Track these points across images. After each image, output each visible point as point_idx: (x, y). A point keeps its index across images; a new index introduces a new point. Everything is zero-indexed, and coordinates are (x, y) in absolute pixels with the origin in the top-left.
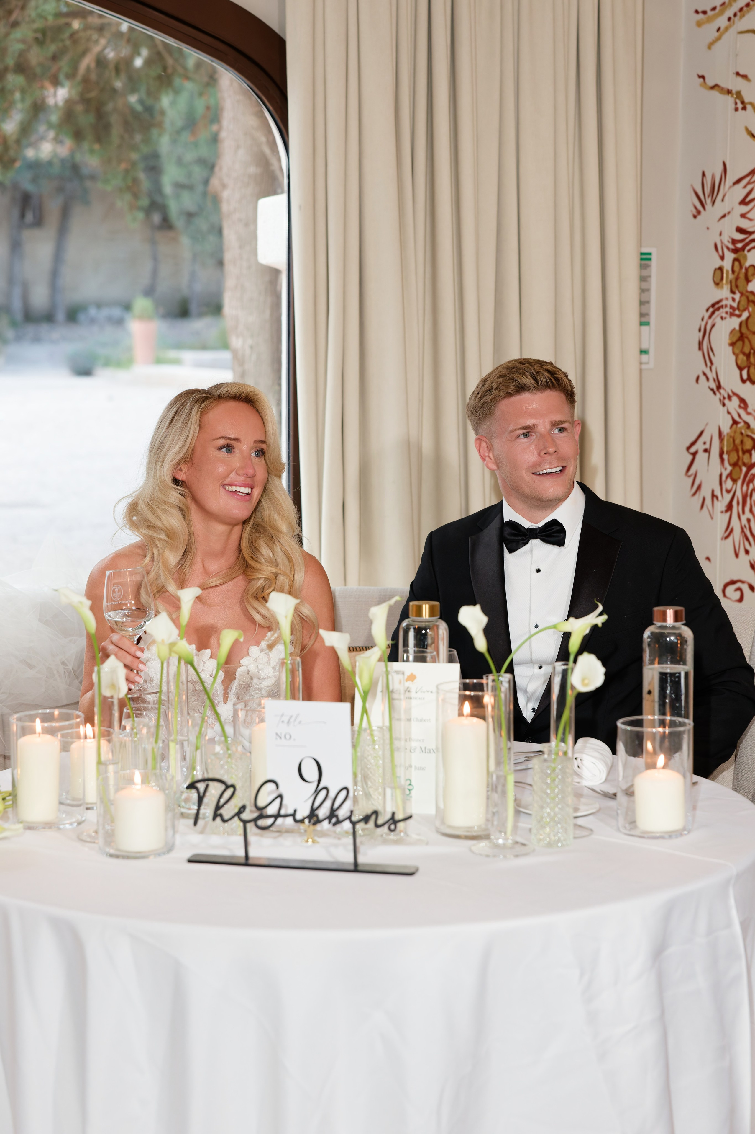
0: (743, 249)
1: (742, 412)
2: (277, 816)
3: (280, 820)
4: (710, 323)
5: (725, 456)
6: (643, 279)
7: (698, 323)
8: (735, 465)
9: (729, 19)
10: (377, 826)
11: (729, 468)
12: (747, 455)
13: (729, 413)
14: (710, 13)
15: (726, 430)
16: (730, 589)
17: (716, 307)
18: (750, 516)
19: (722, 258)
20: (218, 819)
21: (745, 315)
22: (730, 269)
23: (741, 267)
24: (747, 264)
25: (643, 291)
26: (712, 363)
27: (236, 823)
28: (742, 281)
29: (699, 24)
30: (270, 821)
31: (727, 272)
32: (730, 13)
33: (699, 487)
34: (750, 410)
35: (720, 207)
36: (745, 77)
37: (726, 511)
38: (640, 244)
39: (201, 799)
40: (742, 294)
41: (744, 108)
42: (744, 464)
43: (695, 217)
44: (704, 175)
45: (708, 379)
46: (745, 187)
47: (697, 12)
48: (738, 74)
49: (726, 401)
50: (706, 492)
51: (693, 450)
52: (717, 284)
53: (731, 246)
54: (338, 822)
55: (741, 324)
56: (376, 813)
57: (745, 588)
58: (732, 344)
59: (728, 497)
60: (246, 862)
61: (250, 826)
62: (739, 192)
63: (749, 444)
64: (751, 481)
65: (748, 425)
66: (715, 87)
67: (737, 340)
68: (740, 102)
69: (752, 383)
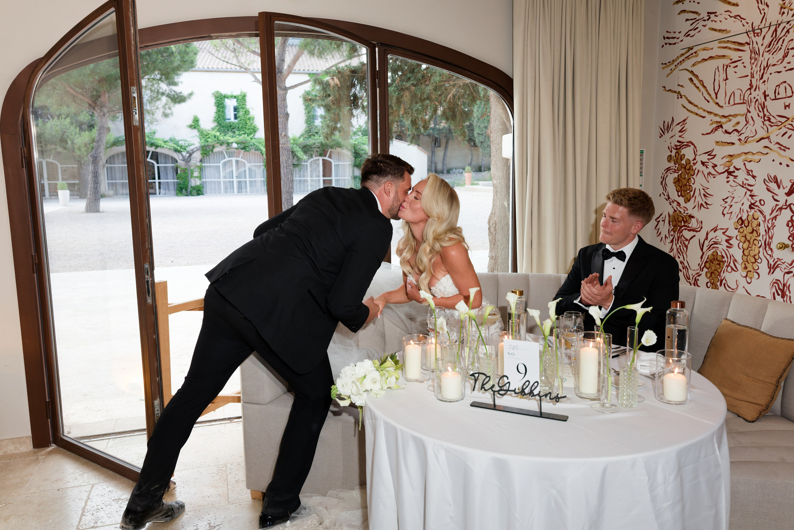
0: (680, 148)
1: (678, 207)
2: (508, 390)
3: (509, 392)
4: (666, 175)
5: (671, 223)
6: (641, 160)
7: (661, 175)
8: (674, 226)
9: (676, 66)
10: (550, 399)
11: (672, 227)
12: (680, 223)
13: (672, 207)
14: (668, 64)
15: (671, 213)
17: (668, 169)
18: (681, 245)
19: (671, 152)
20: (483, 389)
21: (680, 172)
22: (674, 156)
23: (679, 155)
24: (681, 154)
25: (641, 164)
26: (666, 189)
27: (490, 392)
28: (679, 160)
29: (663, 68)
30: (505, 392)
31: (673, 157)
32: (676, 63)
33: (660, 233)
34: (681, 207)
35: (671, 134)
36: (682, 86)
37: (671, 243)
38: (641, 148)
39: (476, 380)
40: (679, 165)
41: (681, 97)
42: (679, 226)
43: (660, 137)
44: (664, 122)
45: (664, 195)
46: (681, 126)
47: (662, 64)
48: (679, 85)
49: (672, 203)
50: (663, 235)
51: (658, 220)
52: (669, 161)
53: (675, 148)
54: (534, 395)
55: (678, 175)
56: (550, 393)
58: (674, 183)
59: (672, 238)
60: (494, 407)
61: (496, 393)
62: (679, 128)
63: (680, 219)
64: (681, 232)
65: (680, 212)
66: (669, 90)
67: (677, 181)
68: (680, 95)
69: (683, 197)
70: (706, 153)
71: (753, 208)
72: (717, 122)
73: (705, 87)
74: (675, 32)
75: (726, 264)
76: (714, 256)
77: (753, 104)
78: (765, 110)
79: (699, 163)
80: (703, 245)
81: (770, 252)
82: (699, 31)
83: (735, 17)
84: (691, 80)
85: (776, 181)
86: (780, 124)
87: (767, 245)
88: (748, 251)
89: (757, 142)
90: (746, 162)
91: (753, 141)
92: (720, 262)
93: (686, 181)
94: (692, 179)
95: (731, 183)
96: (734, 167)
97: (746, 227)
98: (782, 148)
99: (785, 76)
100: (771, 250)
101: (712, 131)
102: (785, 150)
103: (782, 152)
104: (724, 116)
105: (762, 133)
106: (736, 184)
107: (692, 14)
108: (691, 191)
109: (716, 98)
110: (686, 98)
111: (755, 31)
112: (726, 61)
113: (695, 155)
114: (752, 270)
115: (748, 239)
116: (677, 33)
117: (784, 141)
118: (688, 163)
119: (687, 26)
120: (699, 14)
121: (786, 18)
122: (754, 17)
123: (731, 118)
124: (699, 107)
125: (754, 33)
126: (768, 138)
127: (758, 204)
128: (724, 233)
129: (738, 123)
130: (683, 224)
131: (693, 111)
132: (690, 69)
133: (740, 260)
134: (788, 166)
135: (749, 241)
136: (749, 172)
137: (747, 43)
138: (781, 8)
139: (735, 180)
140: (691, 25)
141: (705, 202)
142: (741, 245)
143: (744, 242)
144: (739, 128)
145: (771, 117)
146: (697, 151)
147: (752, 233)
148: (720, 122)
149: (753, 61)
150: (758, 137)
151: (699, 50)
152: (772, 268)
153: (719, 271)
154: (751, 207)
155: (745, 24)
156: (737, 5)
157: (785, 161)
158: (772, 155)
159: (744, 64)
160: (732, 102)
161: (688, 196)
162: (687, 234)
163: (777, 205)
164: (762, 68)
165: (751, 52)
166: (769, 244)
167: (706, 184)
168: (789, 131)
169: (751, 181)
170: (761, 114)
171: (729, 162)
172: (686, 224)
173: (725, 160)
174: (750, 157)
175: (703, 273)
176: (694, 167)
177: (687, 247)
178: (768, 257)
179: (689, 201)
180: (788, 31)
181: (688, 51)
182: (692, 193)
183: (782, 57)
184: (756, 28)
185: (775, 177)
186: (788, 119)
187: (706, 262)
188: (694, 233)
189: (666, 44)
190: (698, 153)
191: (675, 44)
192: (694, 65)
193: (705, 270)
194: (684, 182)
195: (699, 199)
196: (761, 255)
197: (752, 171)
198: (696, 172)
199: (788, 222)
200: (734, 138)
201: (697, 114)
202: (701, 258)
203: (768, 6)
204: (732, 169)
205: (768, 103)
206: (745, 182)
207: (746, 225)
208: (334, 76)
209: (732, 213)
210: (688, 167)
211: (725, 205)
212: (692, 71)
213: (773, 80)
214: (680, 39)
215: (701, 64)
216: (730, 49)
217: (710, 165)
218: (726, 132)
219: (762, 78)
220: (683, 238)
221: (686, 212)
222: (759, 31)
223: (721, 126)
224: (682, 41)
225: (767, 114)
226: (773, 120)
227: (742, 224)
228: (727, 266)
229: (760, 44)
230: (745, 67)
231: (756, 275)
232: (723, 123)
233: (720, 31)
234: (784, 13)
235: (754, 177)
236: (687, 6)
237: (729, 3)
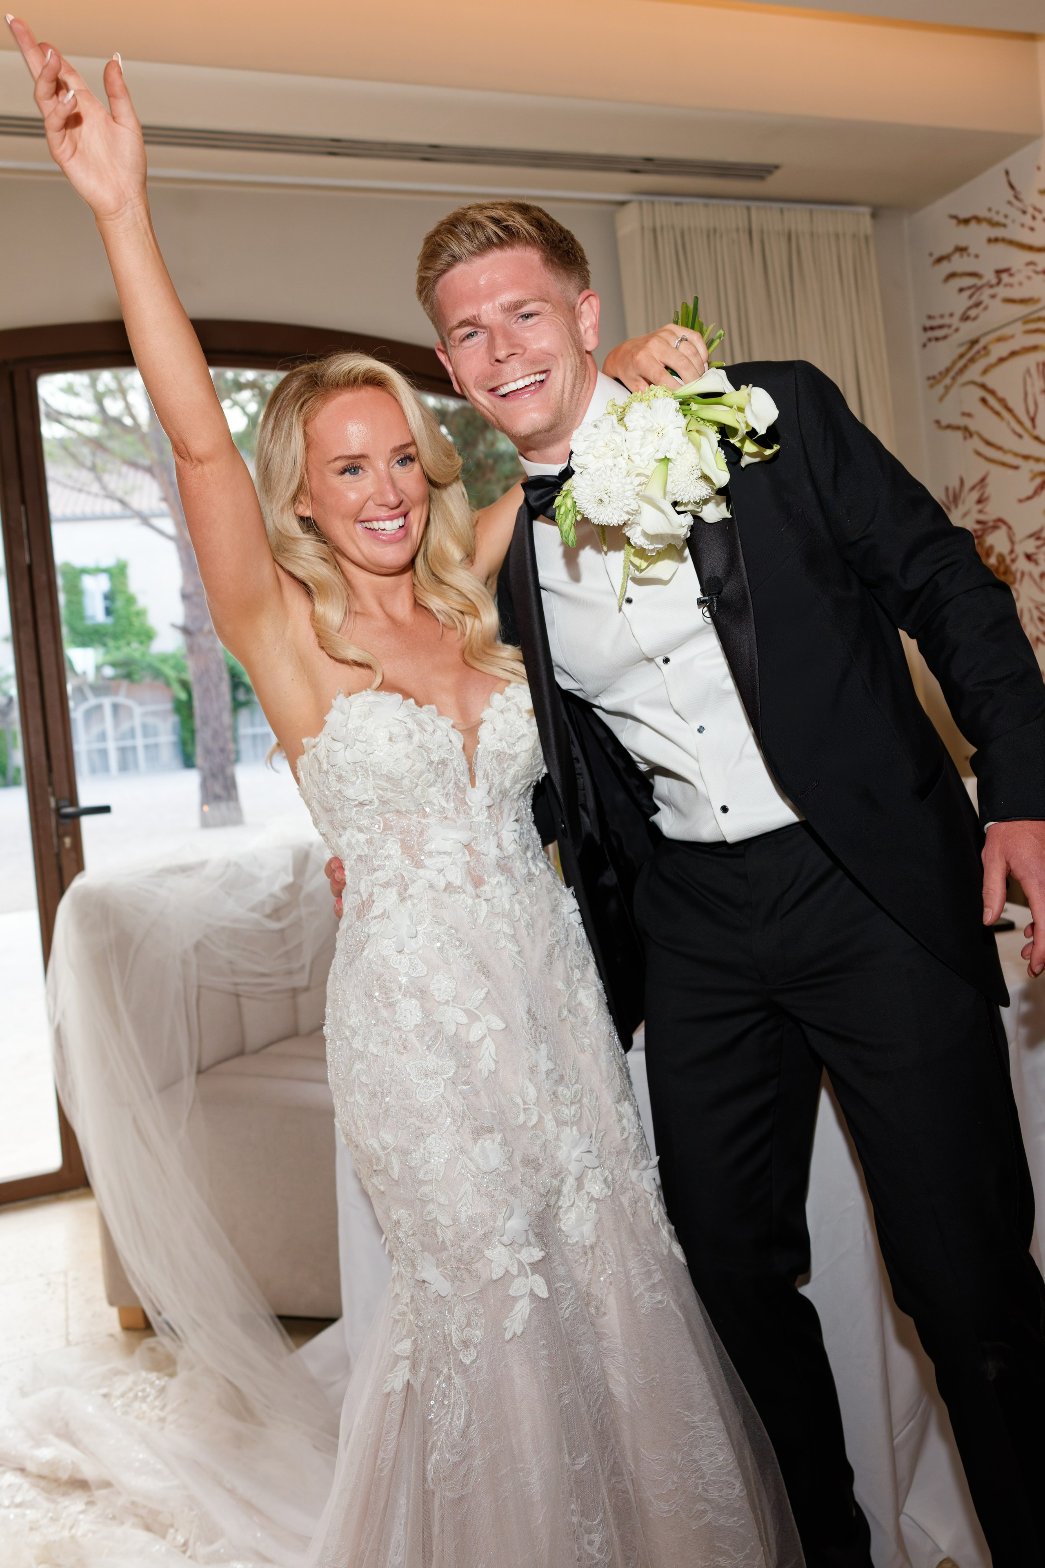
0: (982, 535)
9: (954, 379)
14: (937, 377)
24: (987, 545)
29: (930, 386)
32: (952, 373)
35: (962, 509)
36: (969, 415)
41: (971, 437)
46: (978, 491)
47: (928, 378)
48: (963, 414)
62: (975, 495)
66: (949, 427)
68: (968, 433)
70: (1031, 536)
72: (1041, 473)
74: (942, 316)
79: (1021, 557)
82: (986, 308)
84: (984, 401)
101: (1034, 493)
107: (968, 278)
109: (1033, 427)
110: (980, 436)
112: (1041, 356)
113: (1012, 542)
116: (946, 316)
118: (1000, 561)
119: (962, 302)
120: (981, 277)
124: (1006, 449)
131: (996, 459)
132: (979, 379)
140: (971, 297)
141: (1044, 633)
146: (1014, 534)
151: (991, 342)
167: (1040, 597)
176: (1014, 567)
181: (970, 348)
189: (930, 340)
190: (1017, 538)
191: (945, 337)
192: (985, 372)
198: (1018, 575)
201: (1004, 464)
210: (1002, 569)
212: (983, 385)
214: (954, 327)
215: (997, 368)
216: (1044, 331)
217: (1042, 558)
224: (957, 330)
233: (1023, 301)
236: (959, 264)
237: (1031, 248)
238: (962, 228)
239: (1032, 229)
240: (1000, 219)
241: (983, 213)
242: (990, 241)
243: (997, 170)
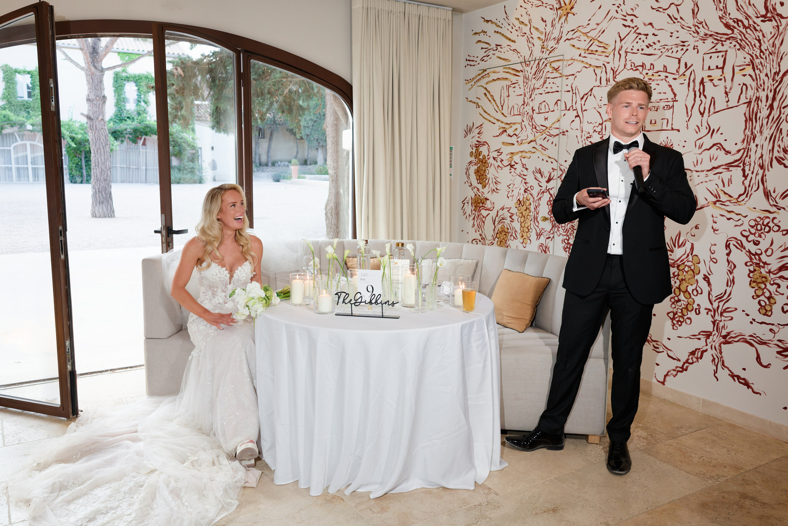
0: (478, 146)
1: (478, 192)
2: (361, 302)
3: (361, 304)
4: (469, 167)
5: (473, 204)
6: (451, 154)
7: (466, 167)
8: (475, 207)
9: (475, 83)
10: (389, 305)
12: (479, 204)
13: (474, 192)
14: (469, 81)
15: (473, 197)
16: (474, 241)
17: (471, 162)
18: (480, 221)
19: (472, 149)
20: (344, 303)
21: (479, 165)
22: (475, 152)
23: (478, 152)
24: (480, 151)
25: (451, 158)
26: (469, 178)
27: (349, 305)
28: (478, 156)
29: (466, 84)
30: (359, 304)
32: (475, 81)
33: (465, 213)
34: (480, 192)
35: (472, 135)
36: (479, 99)
37: (473, 219)
38: (450, 145)
39: (339, 298)
40: (478, 159)
41: (479, 107)
42: (478, 207)
43: (465, 137)
44: (467, 126)
45: (468, 183)
46: (479, 129)
47: (466, 80)
48: (477, 98)
49: (473, 189)
50: (467, 214)
51: (464, 202)
52: (471, 156)
53: (475, 146)
54: (378, 304)
55: (478, 167)
56: (388, 301)
57: (478, 241)
58: (475, 173)
59: (473, 216)
60: (352, 315)
61: (353, 305)
62: (477, 131)
63: (479, 201)
64: (480, 211)
65: (479, 196)
66: (471, 102)
67: (477, 172)
68: (478, 105)
69: (481, 184)
70: (496, 151)
71: (526, 192)
72: (503, 127)
73: (495, 101)
74: (474, 57)
75: (510, 234)
76: (502, 228)
77: (525, 115)
78: (533, 120)
79: (492, 158)
80: (495, 221)
81: (537, 224)
82: (490, 58)
83: (514, 50)
84: (485, 94)
85: (540, 173)
86: (542, 131)
87: (536, 218)
88: (524, 224)
89: (528, 143)
90: (521, 158)
91: (526, 143)
92: (506, 233)
93: (483, 172)
94: (487, 170)
95: (513, 173)
96: (514, 162)
97: (522, 206)
98: (544, 149)
99: (545, 97)
100: (538, 222)
101: (500, 134)
102: (545, 150)
103: (543, 151)
104: (507, 123)
105: (531, 138)
106: (515, 174)
107: (485, 44)
108: (486, 180)
109: (502, 110)
110: (482, 108)
111: (526, 63)
112: (509, 83)
113: (489, 152)
114: (526, 238)
115: (524, 215)
116: (475, 57)
117: (545, 143)
118: (484, 158)
119: (482, 53)
120: (490, 45)
121: (545, 55)
122: (525, 52)
123: (512, 125)
124: (491, 115)
125: (526, 64)
126: (535, 141)
127: (529, 189)
128: (508, 211)
129: (516, 129)
130: (481, 205)
131: (487, 118)
132: (485, 86)
133: (519, 231)
134: (547, 161)
135: (524, 216)
136: (524, 165)
137: (521, 70)
138: (542, 48)
139: (515, 171)
140: (485, 52)
141: (496, 188)
142: (519, 219)
143: (521, 217)
144: (517, 133)
145: (537, 126)
146: (490, 149)
147: (526, 210)
148: (505, 128)
149: (525, 84)
150: (529, 140)
151: (490, 72)
152: (539, 235)
153: (506, 240)
154: (525, 192)
155: (520, 57)
156: (515, 42)
157: (546, 158)
158: (538, 154)
159: (520, 86)
160: (512, 114)
161: (485, 184)
162: (484, 213)
163: (541, 190)
164: (531, 90)
165: (524, 78)
166: (537, 218)
167: (496, 175)
168: (548, 136)
169: (525, 172)
170: (531, 124)
171: (511, 158)
172: (483, 205)
173: (509, 156)
174: (524, 154)
175: (495, 242)
176: (488, 161)
177: (484, 222)
178: (536, 227)
179: (485, 187)
180: (546, 65)
181: (483, 72)
182: (487, 181)
183: (542, 84)
184: (527, 60)
185: (540, 169)
186: (547, 128)
187: (497, 233)
188: (489, 212)
189: (468, 65)
190: (491, 151)
191: (474, 65)
192: (487, 83)
193: (497, 239)
194: (482, 172)
195: (491, 185)
196: (532, 226)
197: (525, 165)
198: (490, 165)
199: (548, 201)
200: (513, 140)
201: (490, 121)
202: (494, 230)
203: (534, 45)
204: (513, 163)
205: (535, 116)
206: (522, 173)
207: (523, 204)
208: (177, 66)
209: (513, 196)
210: (484, 161)
211: (509, 190)
212: (486, 88)
213: (538, 99)
214: (478, 62)
215: (492, 83)
216: (511, 73)
217: (499, 160)
218: (509, 135)
219: (530, 97)
220: (481, 216)
221: (483, 196)
222: (528, 63)
223: (505, 131)
224: (479, 64)
225: (534, 124)
226: (538, 128)
227: (520, 204)
228: (511, 236)
229: (529, 73)
230: (520, 88)
231: (529, 241)
232: (507, 129)
233: (504, 59)
234: (543, 52)
235: (527, 169)
236: (482, 37)
237: (510, 39)
238: (485, 23)
239: (511, 32)
240: (500, 24)
241: (494, 20)
242: (495, 31)
243: (502, 4)
